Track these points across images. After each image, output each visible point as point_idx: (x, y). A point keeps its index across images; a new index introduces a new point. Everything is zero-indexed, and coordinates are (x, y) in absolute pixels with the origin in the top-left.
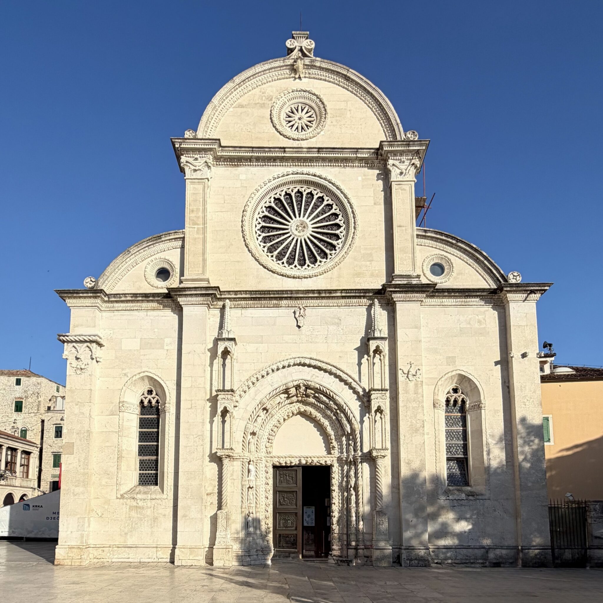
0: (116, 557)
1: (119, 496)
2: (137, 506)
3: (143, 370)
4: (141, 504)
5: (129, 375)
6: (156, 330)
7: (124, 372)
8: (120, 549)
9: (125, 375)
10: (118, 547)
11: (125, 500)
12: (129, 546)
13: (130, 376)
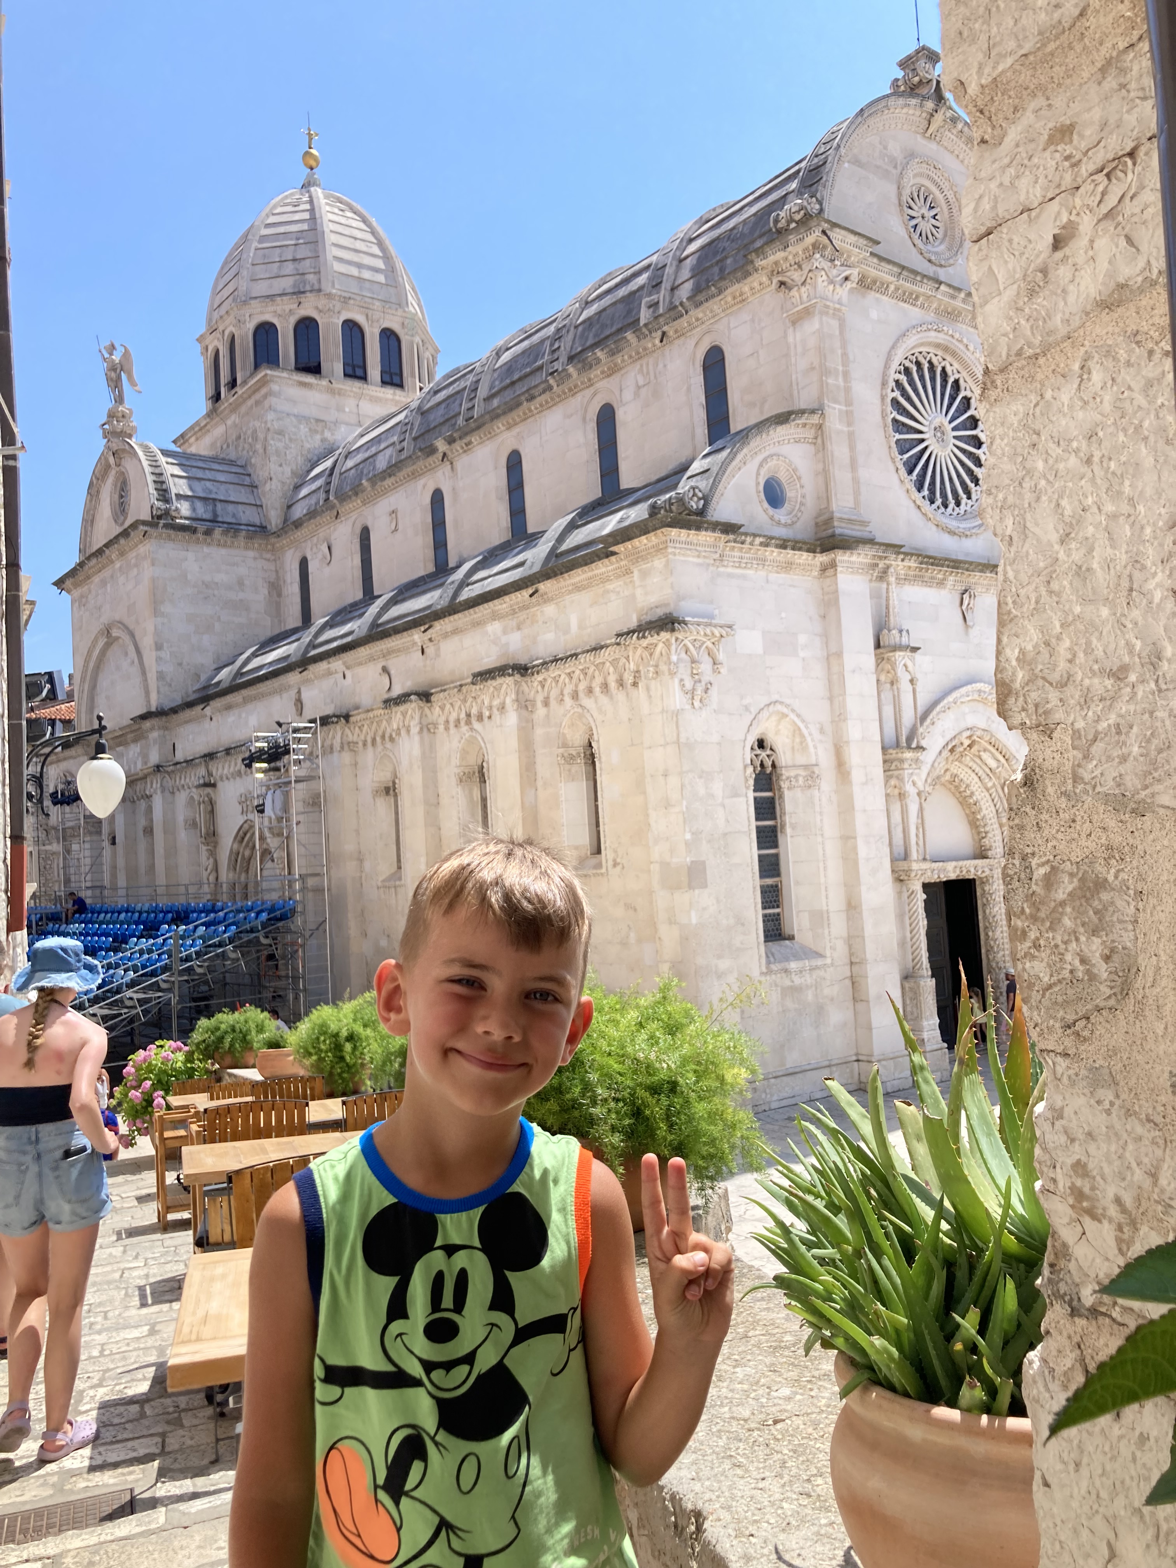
0: (775, 1098)
1: (764, 970)
2: (791, 988)
3: (775, 697)
4: (797, 980)
5: (752, 709)
6: (783, 615)
7: (745, 702)
8: (778, 1080)
9: (747, 708)
10: (775, 1077)
11: (773, 976)
12: (791, 1071)
13: (754, 710)
